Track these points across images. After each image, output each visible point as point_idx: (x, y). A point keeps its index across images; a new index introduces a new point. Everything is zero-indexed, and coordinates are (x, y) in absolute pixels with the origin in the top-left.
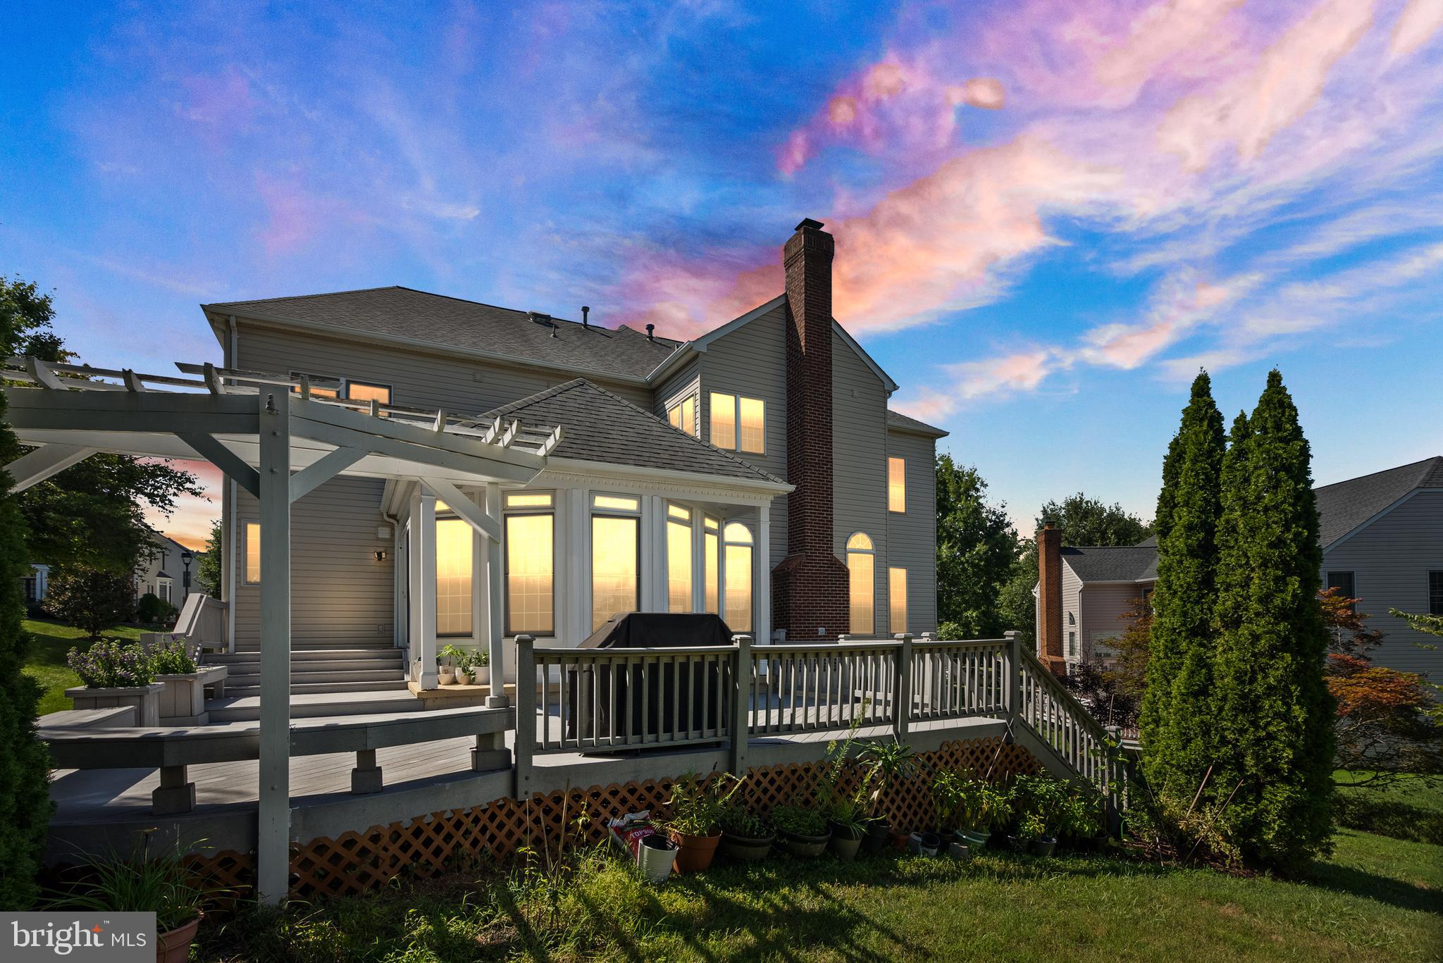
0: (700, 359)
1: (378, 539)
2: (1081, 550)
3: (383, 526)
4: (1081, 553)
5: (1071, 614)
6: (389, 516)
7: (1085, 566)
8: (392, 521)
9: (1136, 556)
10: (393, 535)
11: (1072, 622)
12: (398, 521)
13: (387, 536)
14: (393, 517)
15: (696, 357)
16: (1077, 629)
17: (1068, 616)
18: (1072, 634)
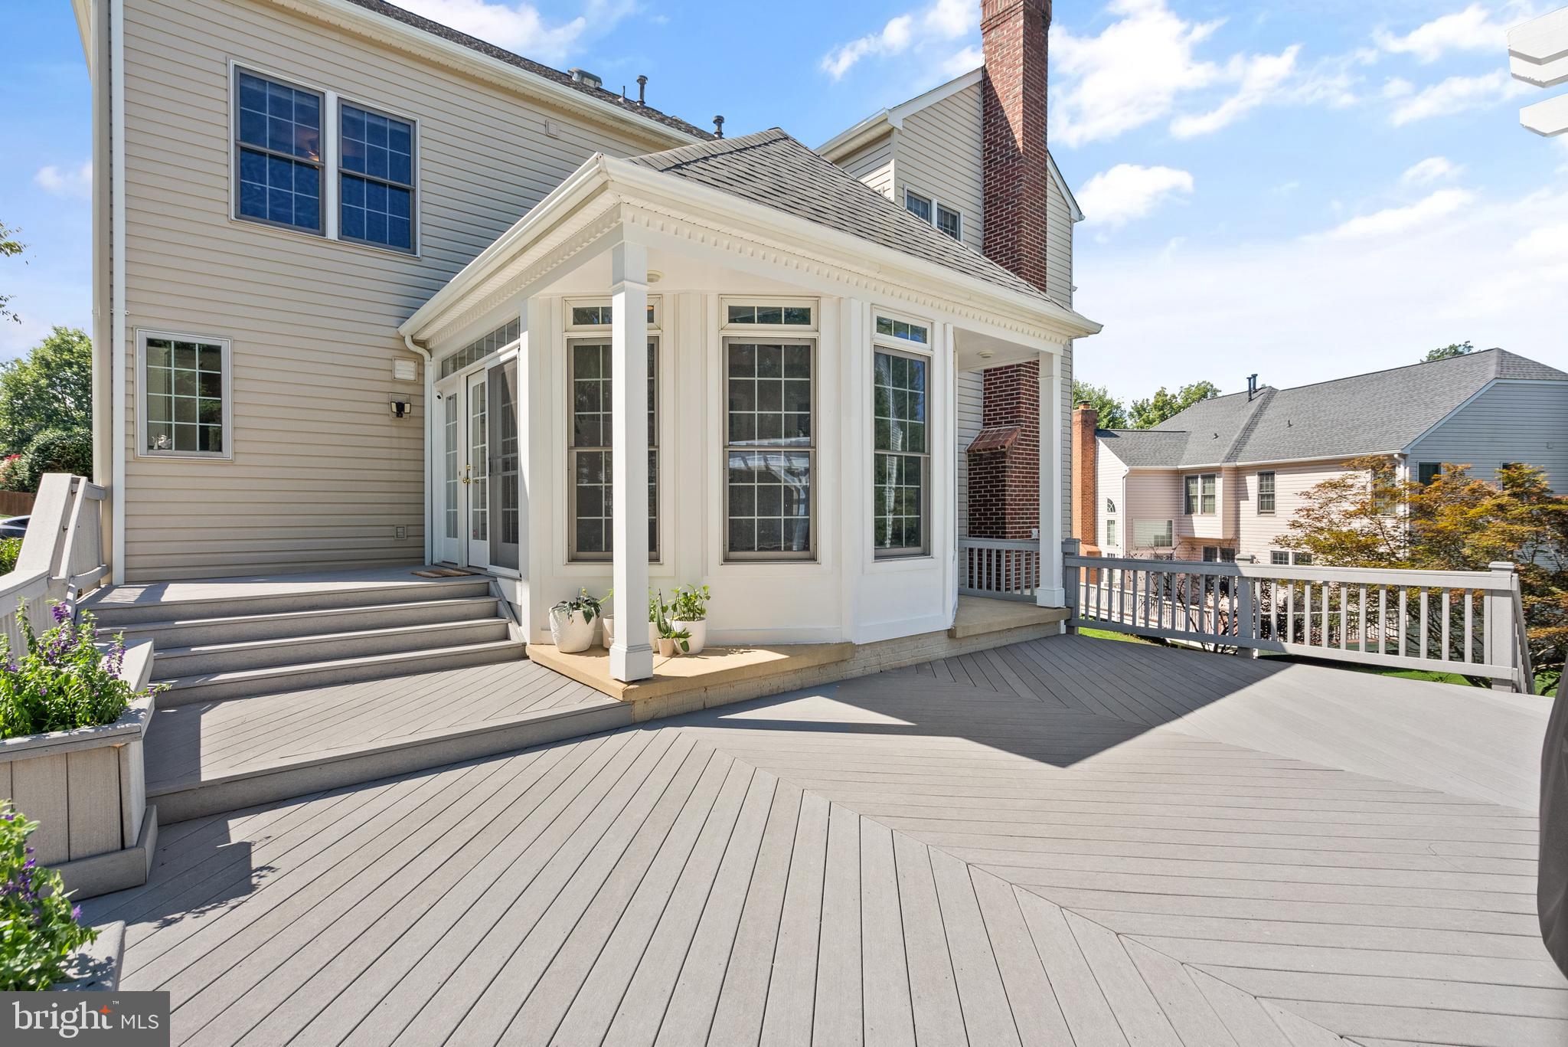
0: (896, 137)
1: (395, 381)
2: (1115, 433)
3: (403, 358)
4: (1116, 436)
5: (1110, 501)
6: (416, 342)
7: (1125, 450)
8: (420, 350)
9: (1168, 440)
10: (421, 374)
11: (1112, 508)
12: (430, 351)
13: (411, 377)
14: (422, 344)
15: (888, 134)
16: (1119, 516)
17: (1106, 503)
18: (1111, 522)
